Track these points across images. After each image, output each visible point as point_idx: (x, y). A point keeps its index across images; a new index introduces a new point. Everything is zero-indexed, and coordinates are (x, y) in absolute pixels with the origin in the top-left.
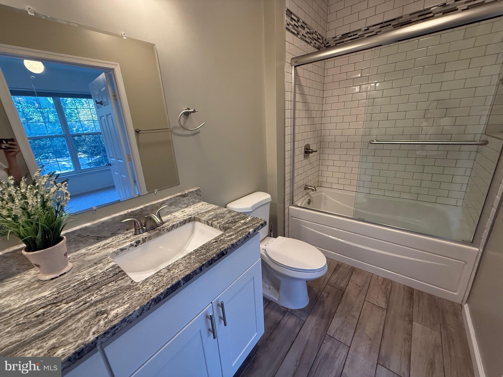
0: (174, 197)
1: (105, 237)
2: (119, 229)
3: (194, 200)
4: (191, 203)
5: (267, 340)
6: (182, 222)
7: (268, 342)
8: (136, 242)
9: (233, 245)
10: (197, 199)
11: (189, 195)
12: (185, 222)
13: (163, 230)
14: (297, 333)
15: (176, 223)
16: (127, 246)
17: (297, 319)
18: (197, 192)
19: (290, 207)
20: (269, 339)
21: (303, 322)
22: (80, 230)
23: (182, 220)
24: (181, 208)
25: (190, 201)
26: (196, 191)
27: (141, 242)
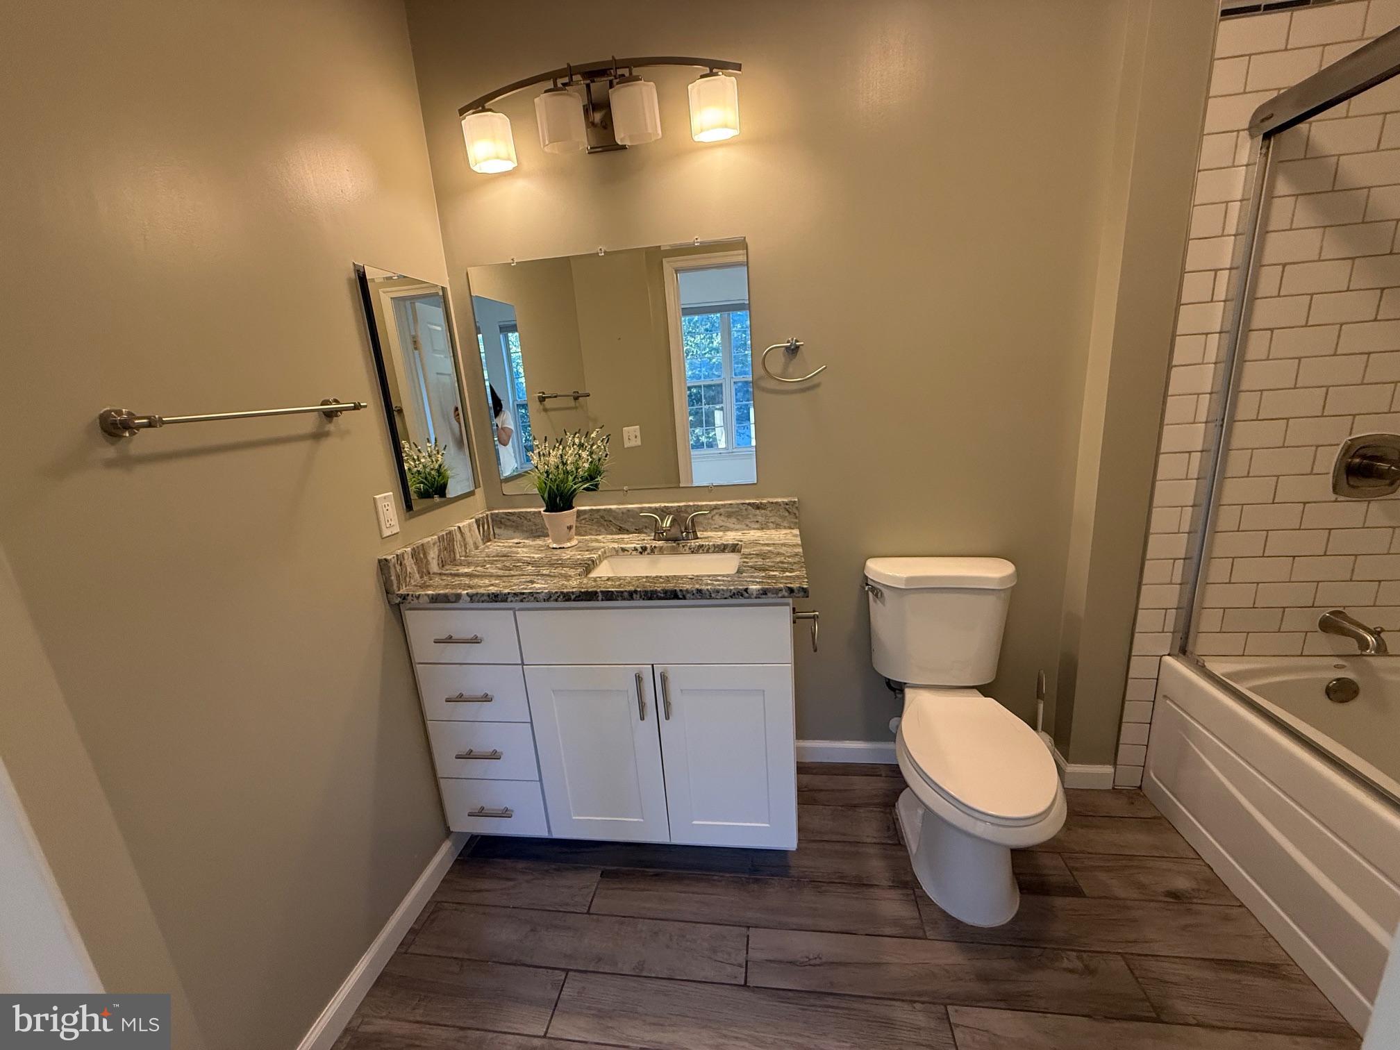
0: (738, 504)
1: (628, 531)
2: (646, 527)
3: (779, 520)
4: (771, 524)
5: (811, 881)
6: (718, 545)
7: (810, 886)
8: (642, 548)
9: (699, 591)
10: (786, 522)
11: (770, 509)
12: (725, 549)
13: (683, 546)
14: (881, 933)
15: (707, 543)
16: (629, 548)
17: (914, 919)
18: (787, 507)
19: (1169, 660)
20: (817, 883)
21: (920, 934)
22: (605, 510)
23: (719, 543)
24: (747, 528)
25: (770, 521)
26: (787, 504)
27: (649, 550)
